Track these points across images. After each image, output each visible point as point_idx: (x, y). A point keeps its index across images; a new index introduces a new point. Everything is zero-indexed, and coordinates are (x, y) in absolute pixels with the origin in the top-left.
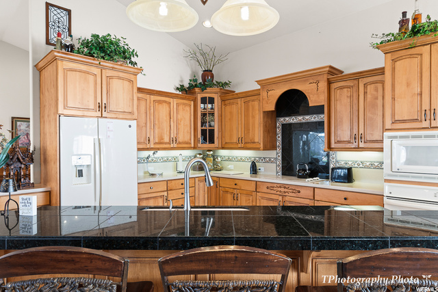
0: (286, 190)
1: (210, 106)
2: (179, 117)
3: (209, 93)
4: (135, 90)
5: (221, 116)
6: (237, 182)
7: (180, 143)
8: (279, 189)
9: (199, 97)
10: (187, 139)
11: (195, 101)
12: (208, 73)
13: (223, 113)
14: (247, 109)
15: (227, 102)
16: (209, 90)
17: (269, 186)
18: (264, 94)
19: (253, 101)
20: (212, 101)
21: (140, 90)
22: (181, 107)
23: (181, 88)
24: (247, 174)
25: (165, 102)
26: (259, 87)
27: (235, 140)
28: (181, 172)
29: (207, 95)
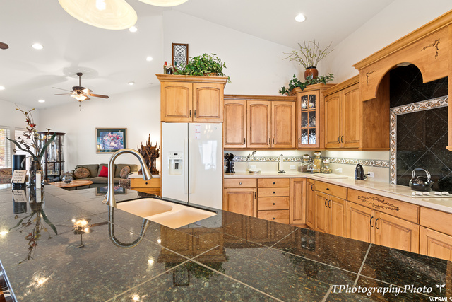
0: (380, 204)
1: (311, 104)
2: (278, 118)
3: (313, 90)
4: (222, 97)
5: (323, 114)
6: (329, 186)
7: (278, 143)
8: (372, 201)
9: (299, 96)
10: (287, 139)
11: (295, 101)
12: (312, 72)
13: (326, 110)
14: (348, 102)
15: (329, 97)
16: (309, 87)
17: (361, 194)
18: (363, 80)
19: (354, 90)
20: (313, 98)
21: (226, 97)
22: (279, 109)
23: (283, 91)
25: (263, 105)
26: (358, 72)
27: (336, 139)
29: (308, 94)
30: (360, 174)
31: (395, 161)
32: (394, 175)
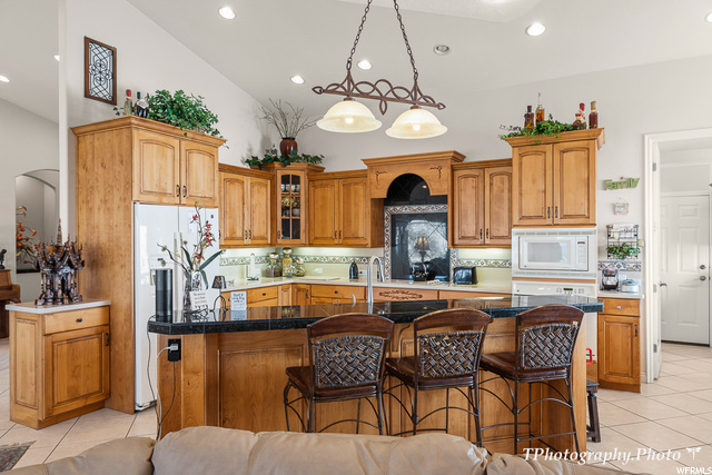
0: (405, 295)
1: (293, 187)
2: (254, 202)
3: (293, 170)
5: (308, 201)
6: (337, 289)
7: (254, 238)
8: (396, 295)
9: (279, 174)
10: (262, 233)
11: (273, 179)
12: (288, 143)
13: (312, 198)
14: (347, 195)
15: (316, 183)
16: (293, 165)
17: (383, 291)
18: (373, 176)
19: (356, 184)
20: (296, 180)
22: (256, 188)
23: (253, 162)
24: (345, 279)
25: (237, 181)
26: (366, 167)
27: (329, 233)
28: (253, 279)
29: (291, 173)
30: (354, 273)
31: (389, 258)
32: (388, 271)
